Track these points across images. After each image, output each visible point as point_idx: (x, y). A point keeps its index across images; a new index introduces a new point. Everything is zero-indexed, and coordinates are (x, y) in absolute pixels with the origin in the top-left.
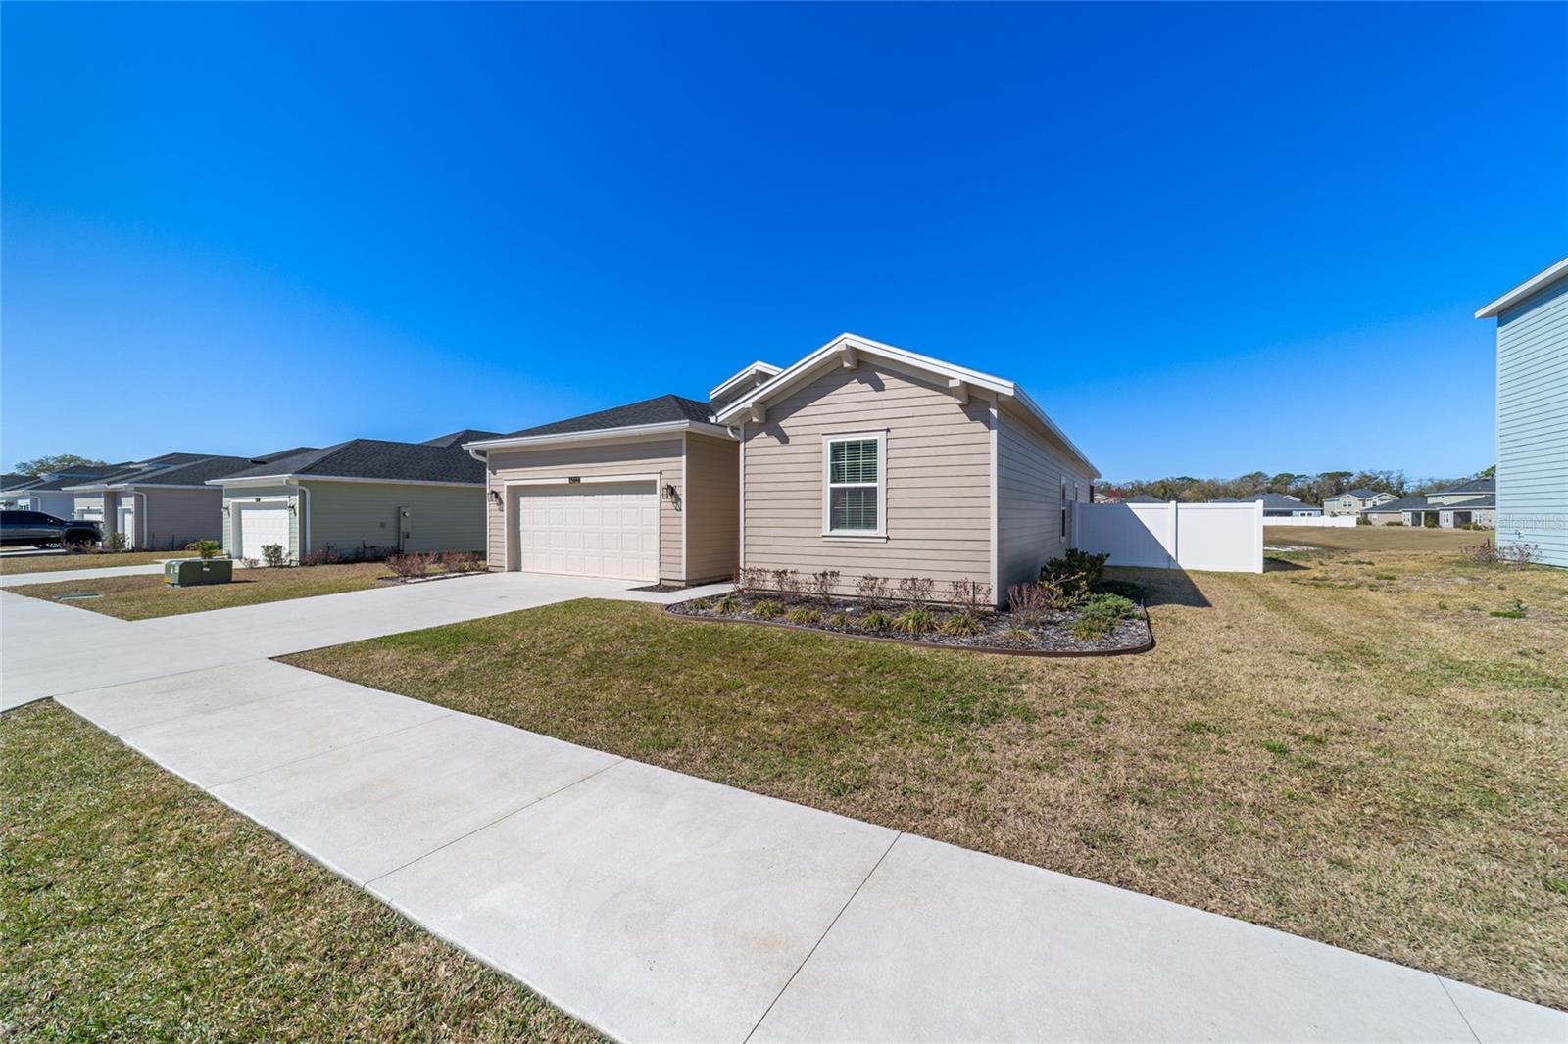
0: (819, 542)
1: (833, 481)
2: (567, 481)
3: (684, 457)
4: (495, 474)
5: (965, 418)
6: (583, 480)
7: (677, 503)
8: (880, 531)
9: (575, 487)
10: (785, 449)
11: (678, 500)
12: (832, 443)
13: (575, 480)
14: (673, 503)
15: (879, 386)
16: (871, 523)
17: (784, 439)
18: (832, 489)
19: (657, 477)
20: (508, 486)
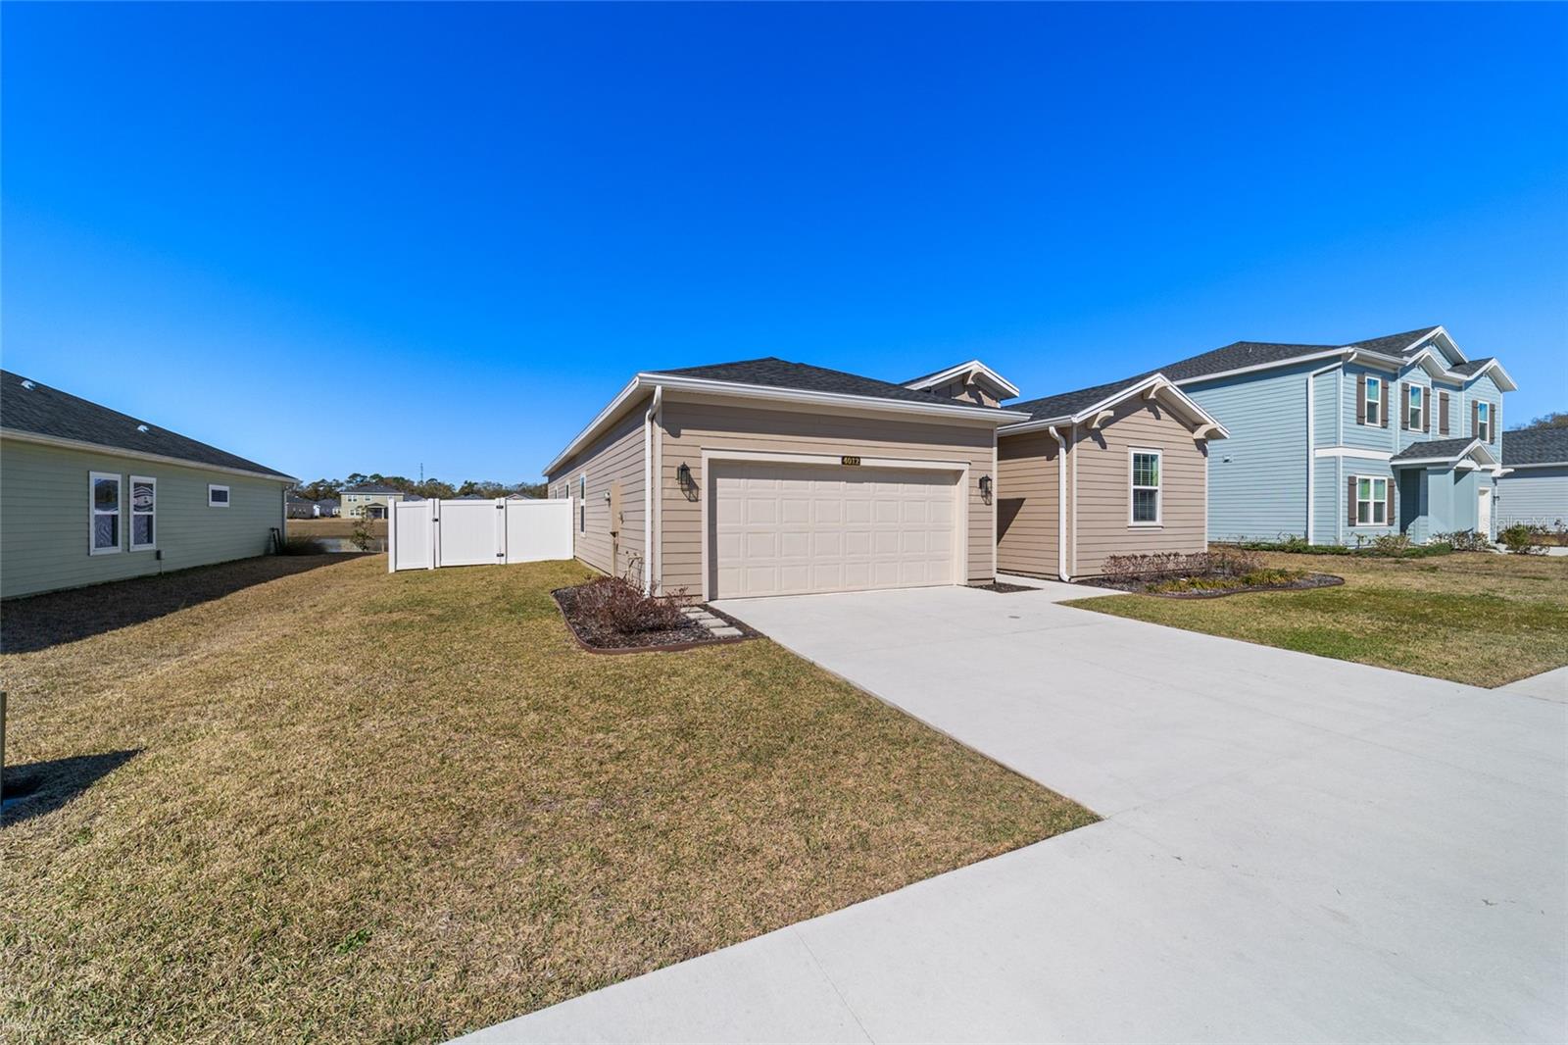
0: (1124, 532)
1: (1135, 484)
2: (838, 461)
3: (995, 449)
4: (677, 435)
5: (1195, 448)
6: (863, 462)
7: (986, 496)
8: (1159, 521)
9: (850, 470)
10: (1103, 454)
11: (988, 493)
12: (1135, 454)
13: (851, 462)
14: (982, 496)
15: (1158, 417)
16: (1152, 518)
17: (1104, 446)
18: (1135, 490)
19: (965, 467)
20: (710, 460)
